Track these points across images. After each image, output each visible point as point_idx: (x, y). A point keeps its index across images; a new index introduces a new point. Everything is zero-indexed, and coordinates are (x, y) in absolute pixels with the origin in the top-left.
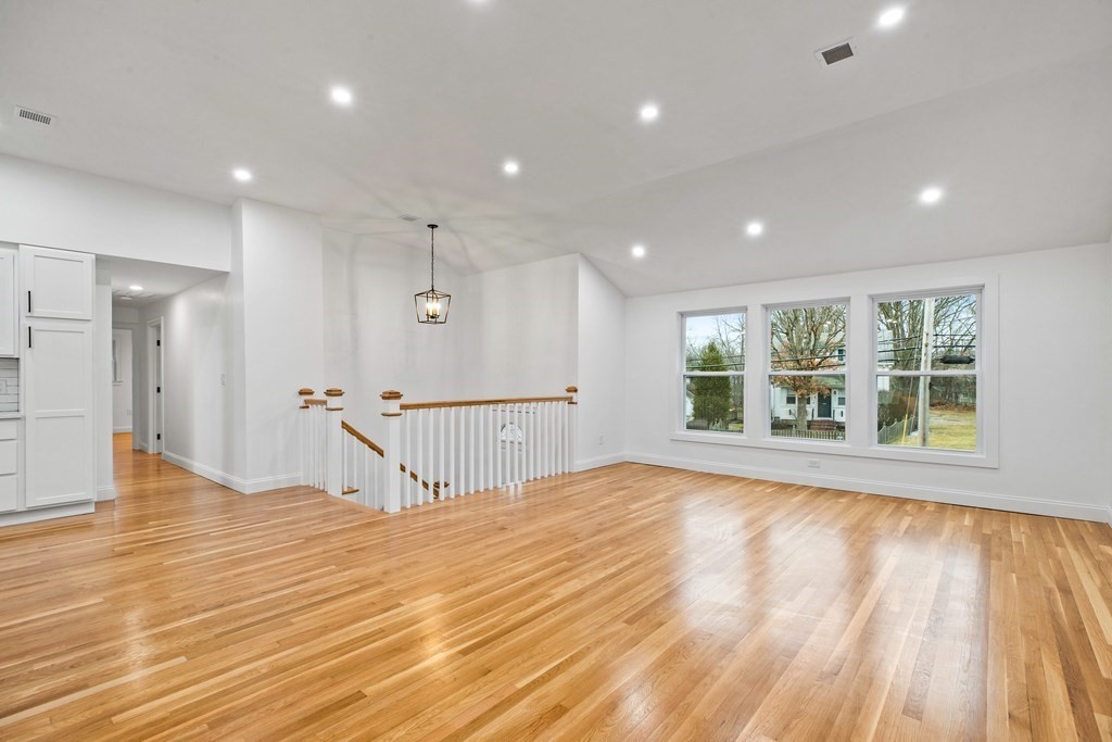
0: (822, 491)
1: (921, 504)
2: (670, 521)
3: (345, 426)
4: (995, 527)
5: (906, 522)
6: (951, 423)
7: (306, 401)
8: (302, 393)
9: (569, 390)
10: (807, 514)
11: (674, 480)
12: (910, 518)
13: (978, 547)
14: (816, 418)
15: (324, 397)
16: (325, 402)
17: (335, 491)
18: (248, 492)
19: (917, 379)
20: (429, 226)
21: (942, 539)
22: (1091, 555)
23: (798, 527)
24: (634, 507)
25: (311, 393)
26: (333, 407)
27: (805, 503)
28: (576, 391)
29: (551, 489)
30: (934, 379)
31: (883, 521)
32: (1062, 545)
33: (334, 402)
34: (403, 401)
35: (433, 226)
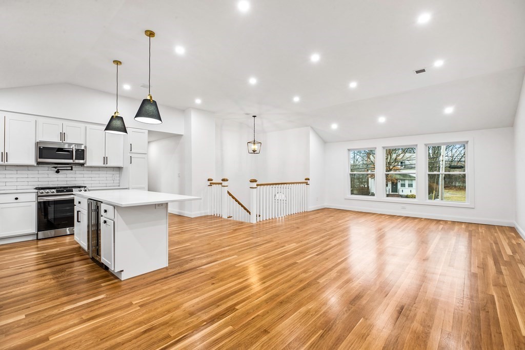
0: (407, 218)
1: (446, 221)
3: (228, 192)
4: (473, 228)
5: (441, 227)
6: (452, 195)
7: (210, 183)
8: (209, 180)
9: (306, 180)
10: (404, 224)
12: (442, 226)
13: (468, 233)
15: (221, 182)
16: (221, 184)
17: (225, 217)
18: (192, 217)
19: (439, 175)
20: (253, 116)
21: (455, 231)
22: (506, 235)
25: (212, 180)
26: (224, 185)
27: (402, 221)
28: (309, 180)
29: (304, 216)
30: (445, 175)
31: (433, 226)
32: (497, 233)
33: (224, 183)
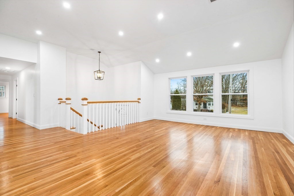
0: (207, 126)
1: (234, 129)
2: (166, 135)
3: (71, 109)
4: (254, 135)
7: (60, 102)
8: (59, 99)
9: (138, 99)
10: (204, 133)
11: (167, 124)
12: (232, 133)
13: (251, 140)
14: (203, 109)
15: (65, 100)
16: (65, 102)
17: (68, 128)
18: (40, 129)
20: (98, 52)
21: (241, 138)
22: (281, 142)
23: (202, 136)
24: (156, 131)
25: (62, 99)
26: (68, 103)
27: (203, 130)
28: (140, 99)
29: (133, 127)
30: (233, 95)
31: (225, 134)
32: (273, 140)
33: (68, 102)
34: (88, 101)
35: (99, 52)
